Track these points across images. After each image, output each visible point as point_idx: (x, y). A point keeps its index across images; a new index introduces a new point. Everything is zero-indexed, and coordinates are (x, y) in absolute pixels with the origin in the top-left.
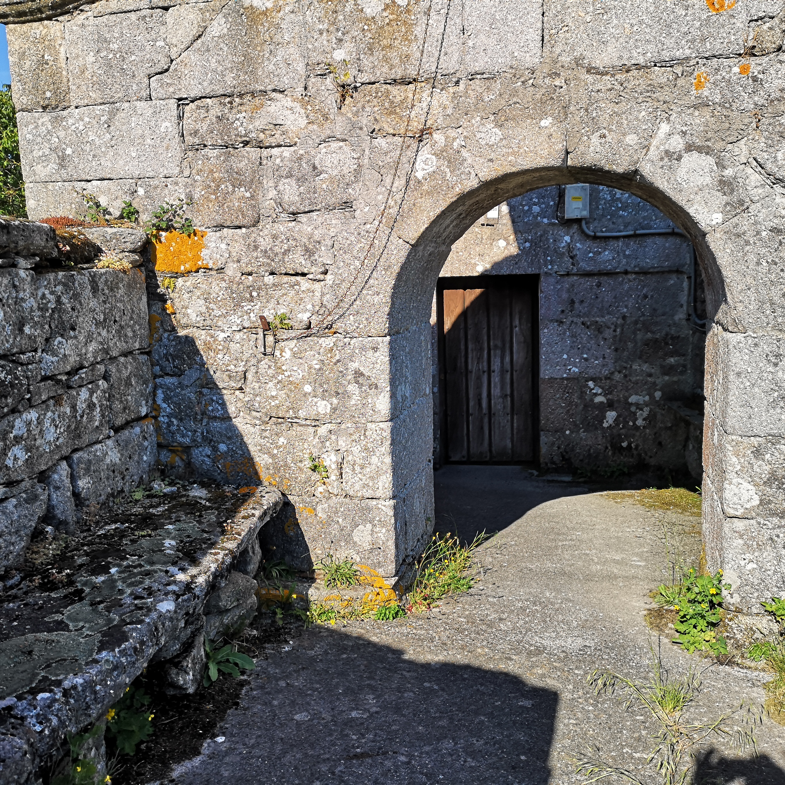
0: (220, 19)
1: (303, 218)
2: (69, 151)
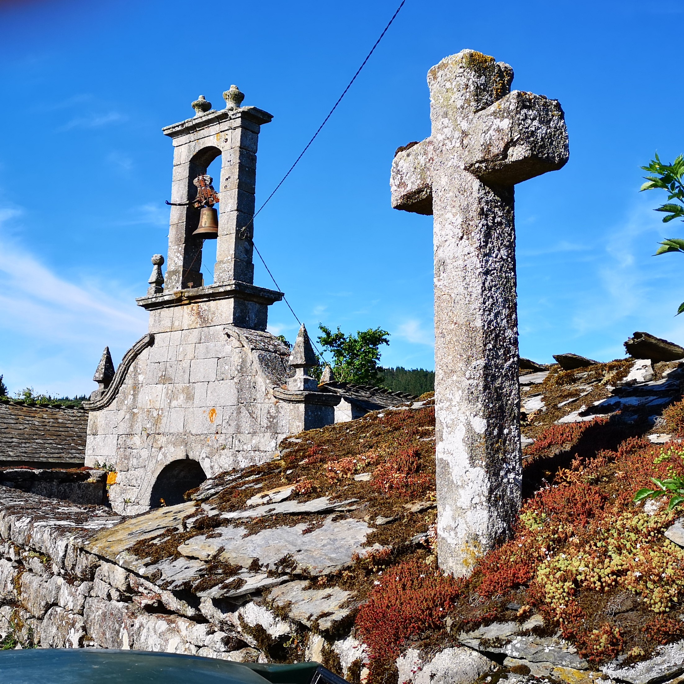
0: (128, 414)
1: (136, 470)
2: (95, 447)
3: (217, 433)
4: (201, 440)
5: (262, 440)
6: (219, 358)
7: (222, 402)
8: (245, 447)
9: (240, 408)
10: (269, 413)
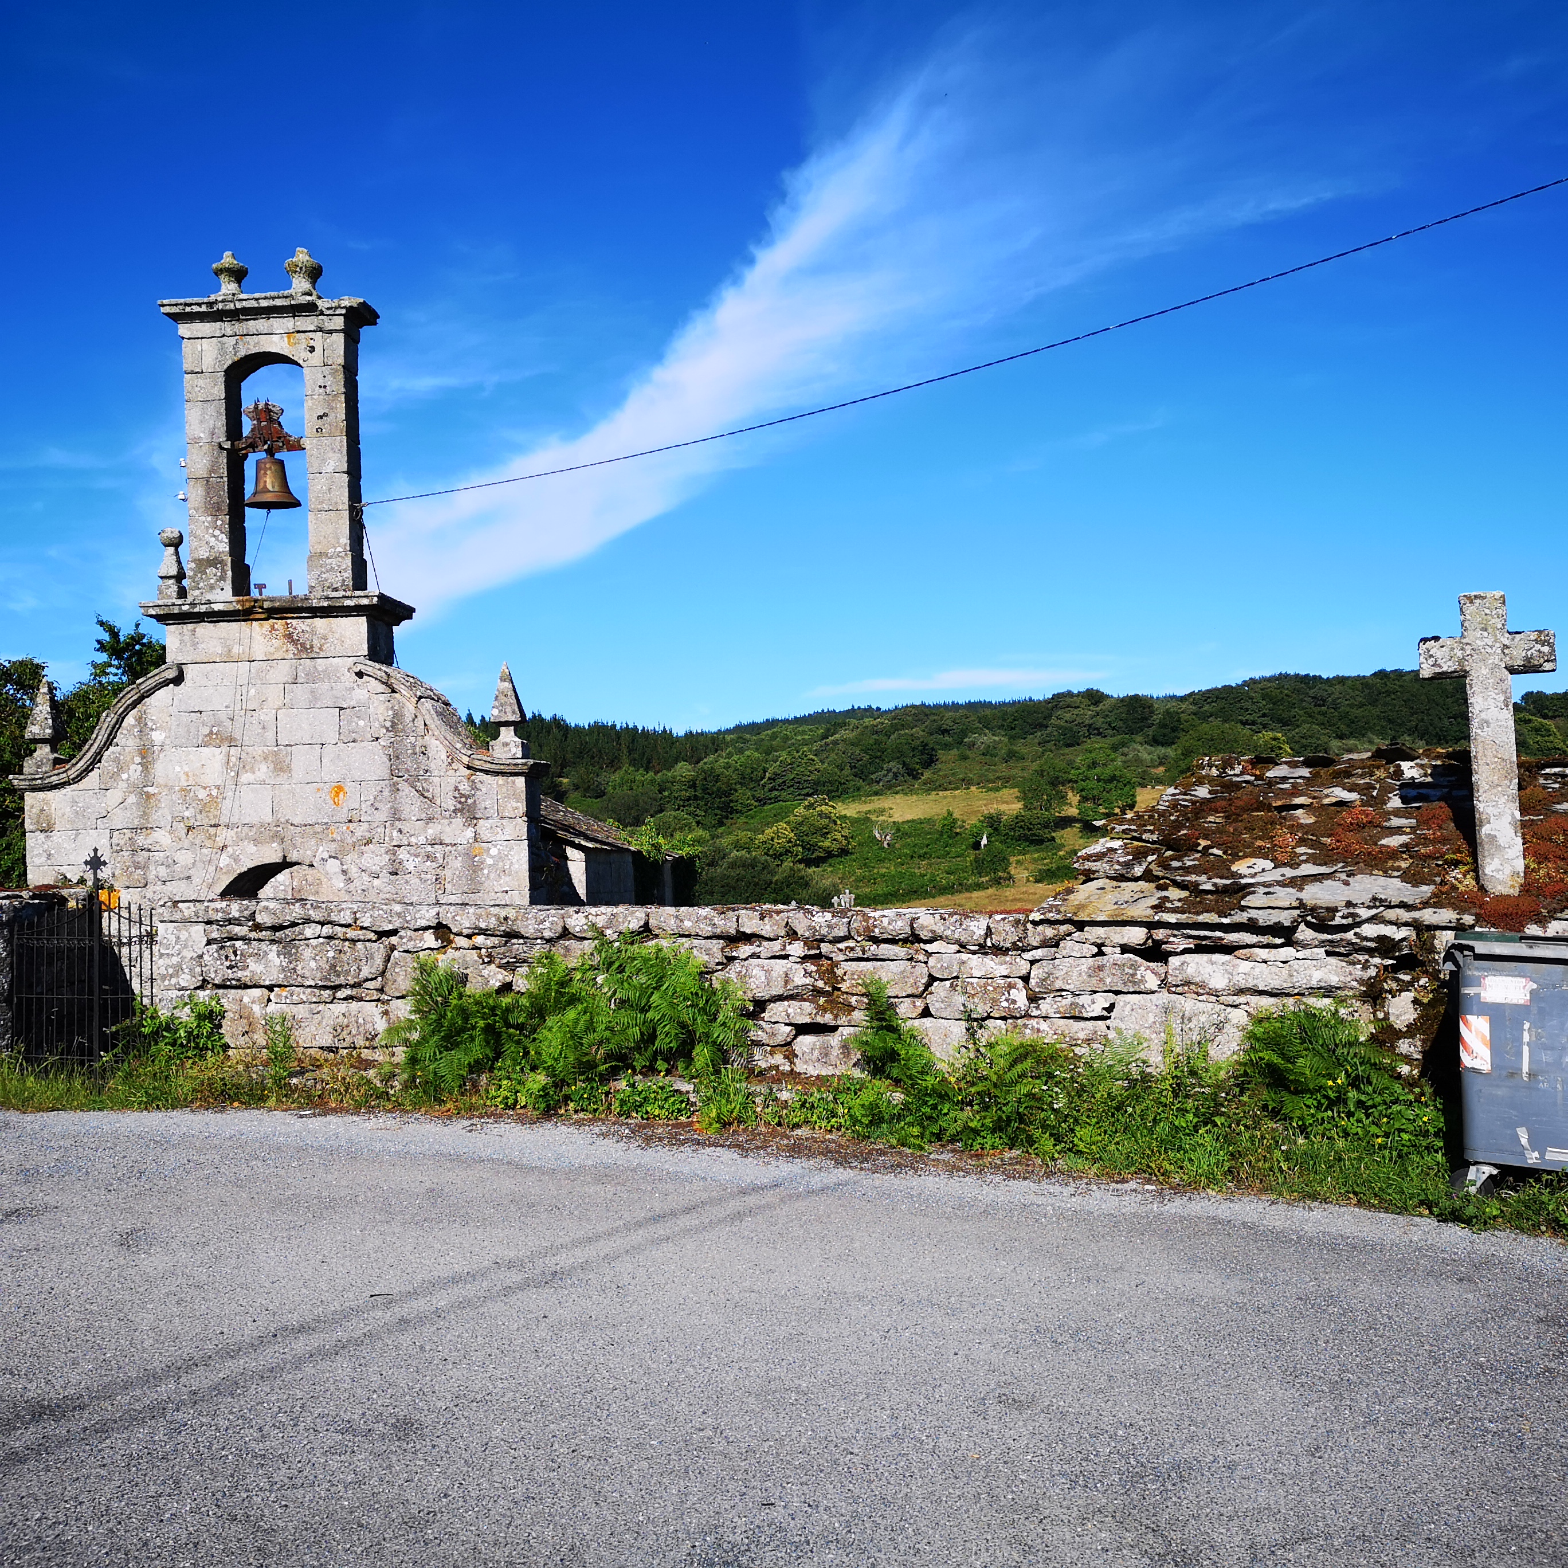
0: (133, 796)
1: (168, 883)
2: (53, 852)
3: (350, 821)
4: (316, 833)
5: (448, 829)
6: (341, 709)
7: (358, 775)
8: (413, 840)
9: (395, 784)
10: (456, 789)
